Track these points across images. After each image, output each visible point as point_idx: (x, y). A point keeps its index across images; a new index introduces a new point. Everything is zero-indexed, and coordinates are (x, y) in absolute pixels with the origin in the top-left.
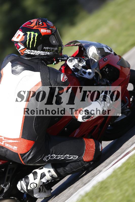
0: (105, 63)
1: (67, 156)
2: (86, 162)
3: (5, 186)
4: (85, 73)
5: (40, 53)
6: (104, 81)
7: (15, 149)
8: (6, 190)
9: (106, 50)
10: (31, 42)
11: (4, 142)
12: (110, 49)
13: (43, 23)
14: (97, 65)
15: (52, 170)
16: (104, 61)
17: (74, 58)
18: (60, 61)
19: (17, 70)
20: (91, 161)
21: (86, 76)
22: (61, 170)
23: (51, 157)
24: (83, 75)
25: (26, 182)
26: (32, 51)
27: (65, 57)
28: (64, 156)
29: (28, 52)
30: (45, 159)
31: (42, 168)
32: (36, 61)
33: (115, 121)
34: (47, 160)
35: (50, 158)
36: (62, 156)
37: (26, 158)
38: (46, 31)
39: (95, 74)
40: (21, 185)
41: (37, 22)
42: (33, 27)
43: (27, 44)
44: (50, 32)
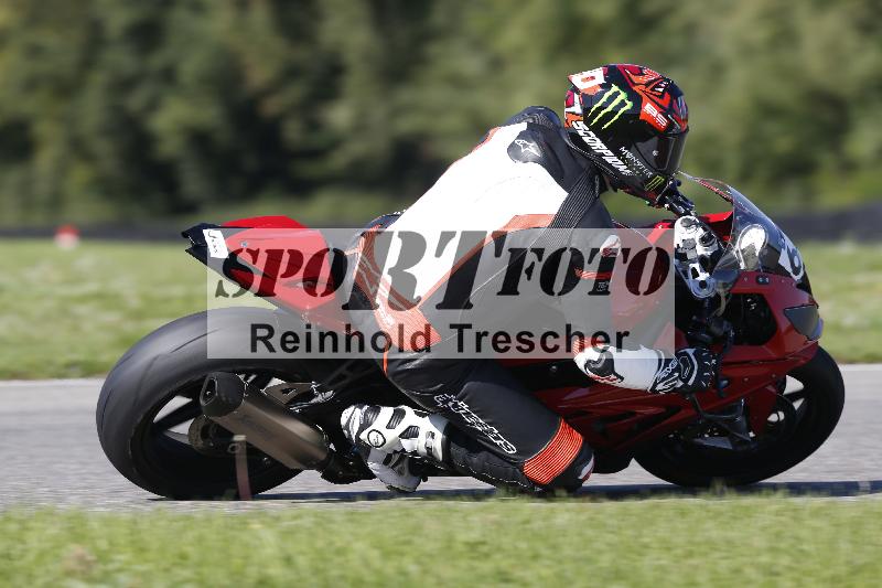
0: (755, 286)
1: (492, 432)
2: (528, 478)
3: (321, 390)
4: (695, 275)
5: (604, 152)
6: (721, 325)
8: (319, 399)
9: (784, 261)
12: (797, 265)
13: (666, 94)
14: (733, 278)
15: (439, 436)
16: (758, 282)
17: (700, 224)
19: (523, 150)
20: (541, 485)
21: (692, 284)
22: (459, 452)
23: (455, 405)
24: (687, 277)
25: (365, 419)
26: (592, 134)
27: (685, 206)
28: (487, 426)
29: (581, 128)
30: (438, 399)
31: (423, 416)
34: (442, 404)
35: (450, 404)
36: (481, 421)
37: (399, 362)
38: (657, 116)
39: (712, 295)
40: (352, 417)
41: (655, 80)
42: (637, 84)
43: (593, 110)
44: (664, 125)
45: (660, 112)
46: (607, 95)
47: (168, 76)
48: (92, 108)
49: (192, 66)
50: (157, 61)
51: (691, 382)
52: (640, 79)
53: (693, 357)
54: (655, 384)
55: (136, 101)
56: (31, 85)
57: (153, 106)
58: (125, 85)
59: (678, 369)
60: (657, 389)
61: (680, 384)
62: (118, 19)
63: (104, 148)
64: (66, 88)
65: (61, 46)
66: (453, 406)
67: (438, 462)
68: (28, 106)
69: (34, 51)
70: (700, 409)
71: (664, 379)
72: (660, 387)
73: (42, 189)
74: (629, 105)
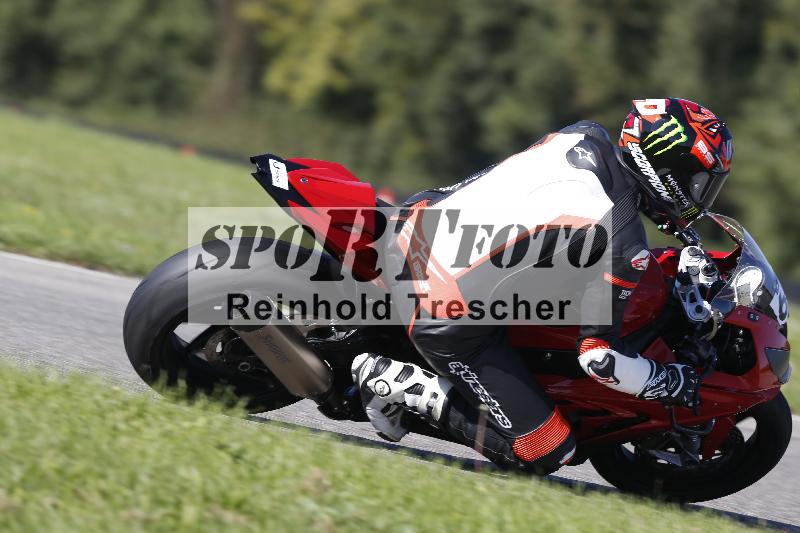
0: (746, 321)
1: (494, 405)
4: (693, 300)
5: (651, 175)
6: (708, 350)
9: (774, 305)
10: (659, 140)
12: (784, 311)
13: (718, 135)
15: (442, 397)
16: (749, 317)
17: (704, 256)
18: (676, 233)
19: (580, 158)
20: (524, 461)
21: (689, 308)
22: (457, 416)
23: (467, 375)
24: (685, 301)
25: (376, 369)
26: (644, 157)
27: (693, 238)
28: (490, 399)
29: (635, 150)
30: (453, 366)
32: (631, 181)
33: (651, 451)
34: (454, 371)
35: (462, 373)
36: (486, 393)
37: (425, 325)
38: (706, 154)
39: (706, 321)
40: (364, 363)
41: (710, 121)
42: (694, 121)
43: (650, 136)
44: (711, 162)
45: (709, 151)
46: (666, 125)
47: (509, 78)
48: (434, 92)
49: (531, 73)
50: (501, 62)
51: (674, 395)
52: (699, 117)
53: (681, 374)
54: (645, 391)
55: (475, 93)
56: (386, 58)
57: (489, 101)
58: (469, 77)
59: (666, 381)
60: (646, 395)
61: (666, 394)
62: (476, 17)
63: (437, 129)
64: (416, 69)
65: (421, 31)
66: (464, 375)
67: (435, 422)
68: (380, 76)
69: (397, 29)
70: (675, 421)
71: (652, 388)
72: (648, 394)
73: (375, 152)
74: (684, 138)
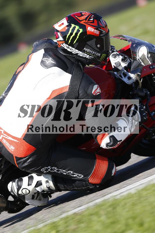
1: (70, 173)
2: (92, 184)
4: (125, 75)
5: (78, 53)
6: (143, 92)
7: (12, 149)
10: (71, 37)
11: (3, 136)
13: (95, 20)
16: (150, 68)
17: (119, 54)
19: (47, 62)
21: (125, 80)
23: (52, 169)
24: (122, 78)
25: (18, 185)
28: (67, 172)
30: (43, 170)
34: (45, 172)
35: (49, 170)
37: (22, 163)
38: (94, 31)
40: (12, 186)
41: (88, 16)
42: (82, 21)
43: (67, 37)
44: (98, 33)
45: (95, 29)
46: (71, 29)
52: (82, 18)
70: (147, 128)
